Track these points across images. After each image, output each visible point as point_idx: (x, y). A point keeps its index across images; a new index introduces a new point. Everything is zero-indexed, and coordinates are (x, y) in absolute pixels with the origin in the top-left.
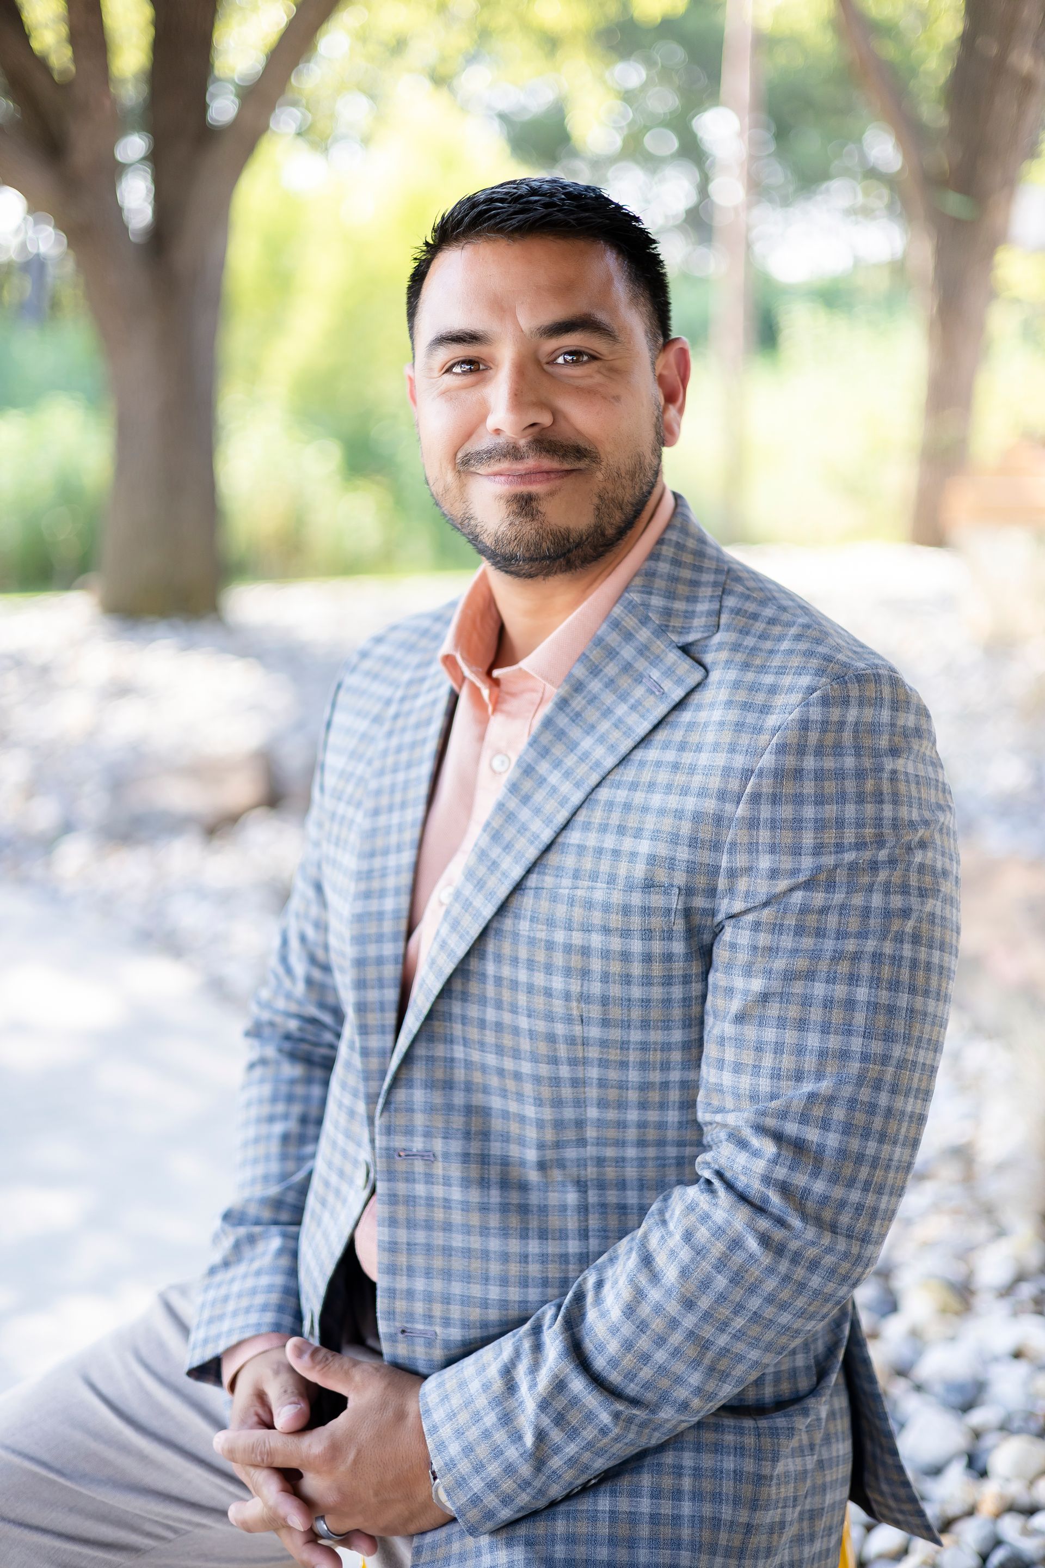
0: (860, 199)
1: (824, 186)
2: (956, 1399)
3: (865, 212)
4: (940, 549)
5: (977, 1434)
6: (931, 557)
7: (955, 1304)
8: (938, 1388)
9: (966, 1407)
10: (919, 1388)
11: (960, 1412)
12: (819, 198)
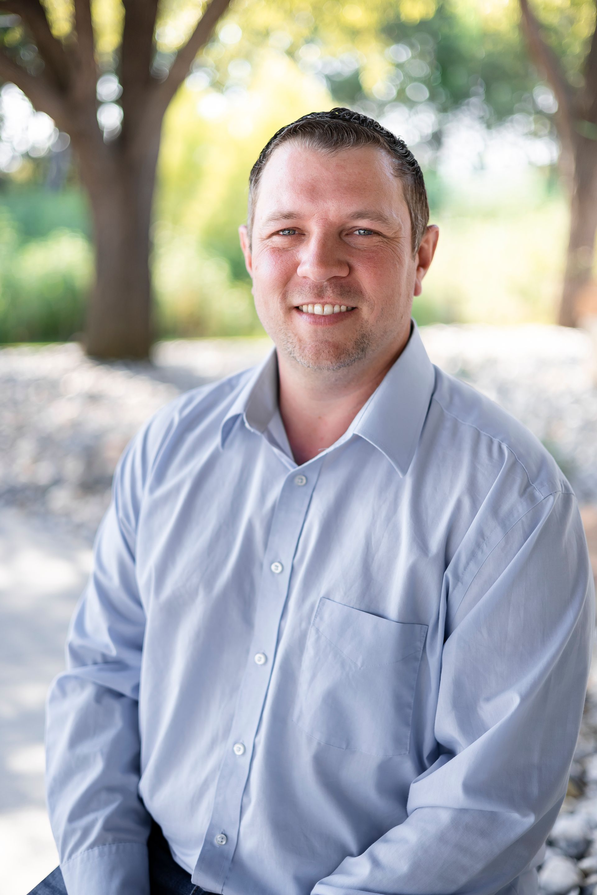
0: (533, 127)
1: (510, 118)
2: (574, 851)
3: (535, 134)
4: (574, 329)
5: (586, 874)
6: (569, 333)
7: (574, 791)
8: (563, 844)
9: (580, 857)
11: (575, 860)
12: (508, 124)
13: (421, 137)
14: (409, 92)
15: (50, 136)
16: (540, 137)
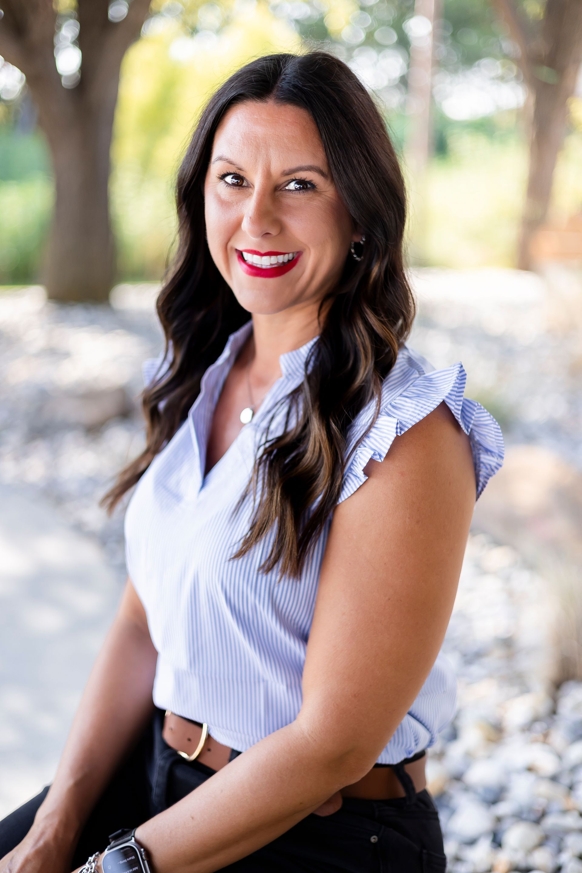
0: (500, 71)
1: (477, 63)
2: (489, 796)
3: (502, 79)
5: (499, 819)
7: (492, 736)
8: (478, 789)
9: (494, 801)
10: (467, 789)
11: (489, 805)
12: (475, 69)
13: (389, 80)
14: (377, 36)
16: (507, 81)
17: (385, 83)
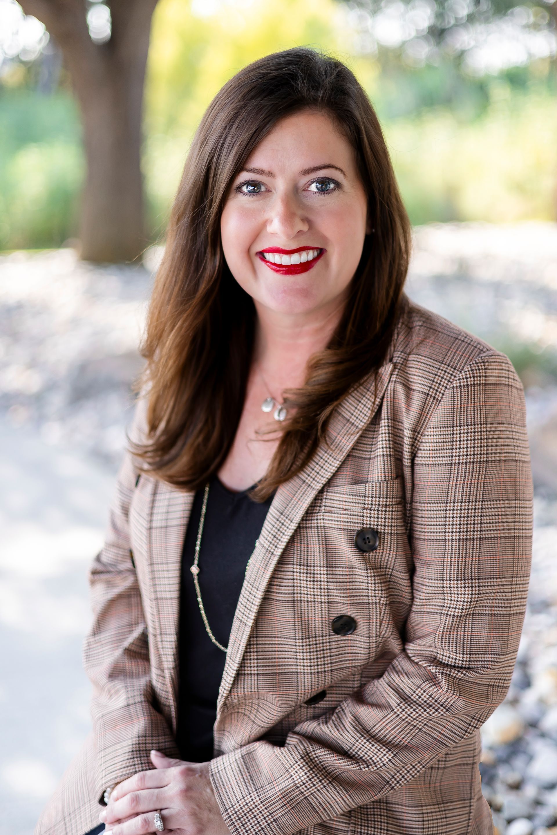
0: (532, 19)
1: (510, 11)
3: (535, 27)
10: (543, 735)
12: (507, 18)
13: (417, 31)
15: (41, 40)
17: (413, 34)
